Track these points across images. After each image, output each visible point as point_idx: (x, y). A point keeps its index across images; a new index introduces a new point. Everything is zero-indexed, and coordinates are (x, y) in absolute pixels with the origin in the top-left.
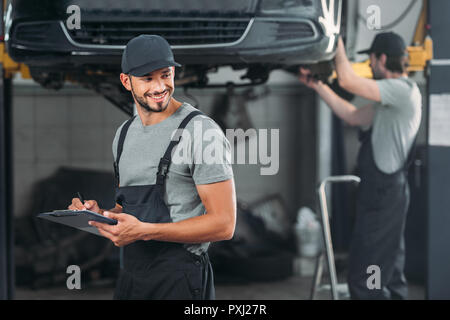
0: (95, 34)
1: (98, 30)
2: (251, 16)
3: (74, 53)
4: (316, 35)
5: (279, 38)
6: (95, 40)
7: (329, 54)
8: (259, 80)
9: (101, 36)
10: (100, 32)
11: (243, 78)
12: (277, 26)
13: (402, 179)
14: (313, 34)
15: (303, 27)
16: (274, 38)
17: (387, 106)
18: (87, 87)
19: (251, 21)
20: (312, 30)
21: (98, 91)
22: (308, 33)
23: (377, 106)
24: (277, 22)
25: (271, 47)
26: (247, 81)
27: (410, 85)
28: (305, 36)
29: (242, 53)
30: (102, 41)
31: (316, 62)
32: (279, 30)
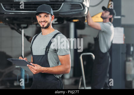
0: (12, 7)
1: (12, 6)
2: (63, 2)
3: (5, 13)
4: (82, 8)
5: (71, 9)
6: (12, 9)
7: (86, 14)
8: (61, 22)
9: (14, 8)
10: (13, 7)
11: (55, 22)
12: (70, 5)
13: (108, 54)
14: (81, 8)
15: (78, 6)
16: (69, 9)
17: (103, 32)
18: (6, 24)
19: (63, 4)
20: (81, 7)
21: (9, 25)
22: (80, 8)
23: (100, 31)
24: (71, 4)
25: (69, 12)
26: (57, 23)
27: (110, 25)
28: (79, 9)
29: (60, 14)
30: (14, 10)
31: (81, 17)
32: (71, 7)
